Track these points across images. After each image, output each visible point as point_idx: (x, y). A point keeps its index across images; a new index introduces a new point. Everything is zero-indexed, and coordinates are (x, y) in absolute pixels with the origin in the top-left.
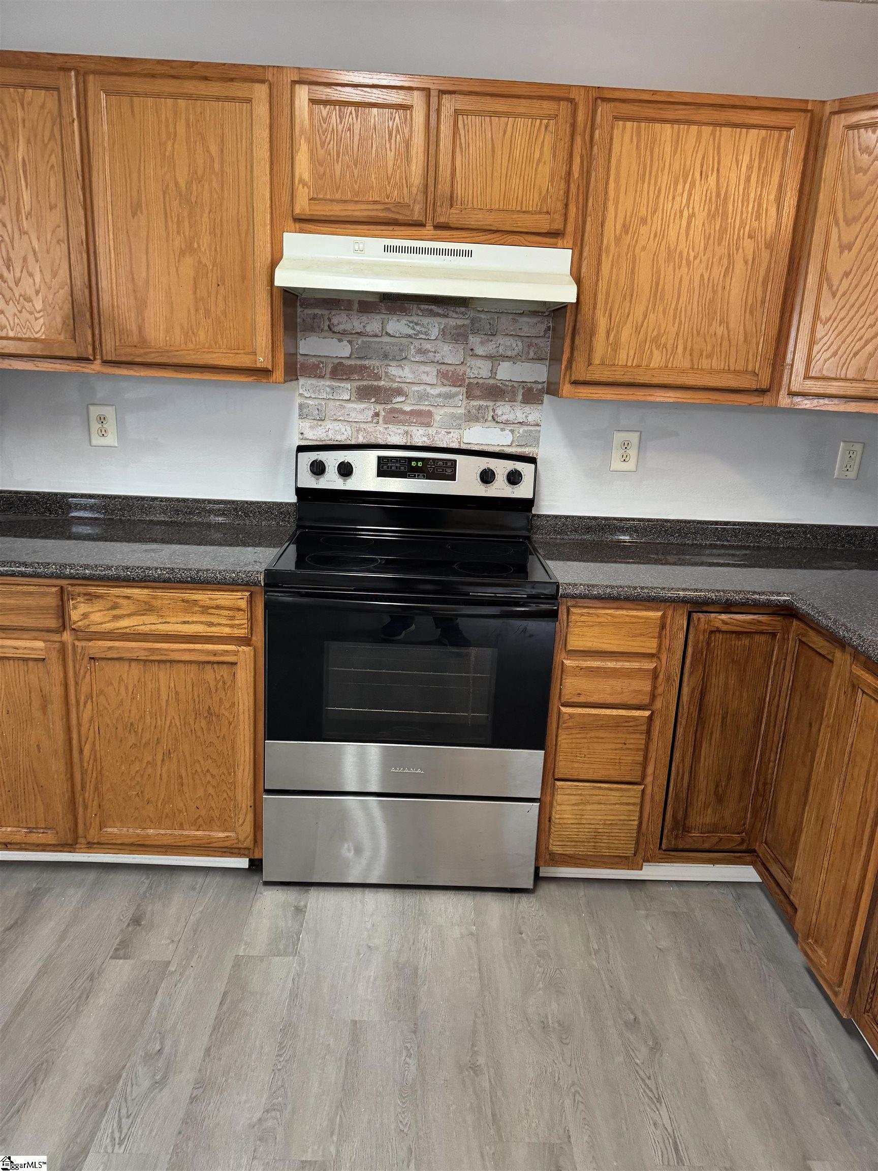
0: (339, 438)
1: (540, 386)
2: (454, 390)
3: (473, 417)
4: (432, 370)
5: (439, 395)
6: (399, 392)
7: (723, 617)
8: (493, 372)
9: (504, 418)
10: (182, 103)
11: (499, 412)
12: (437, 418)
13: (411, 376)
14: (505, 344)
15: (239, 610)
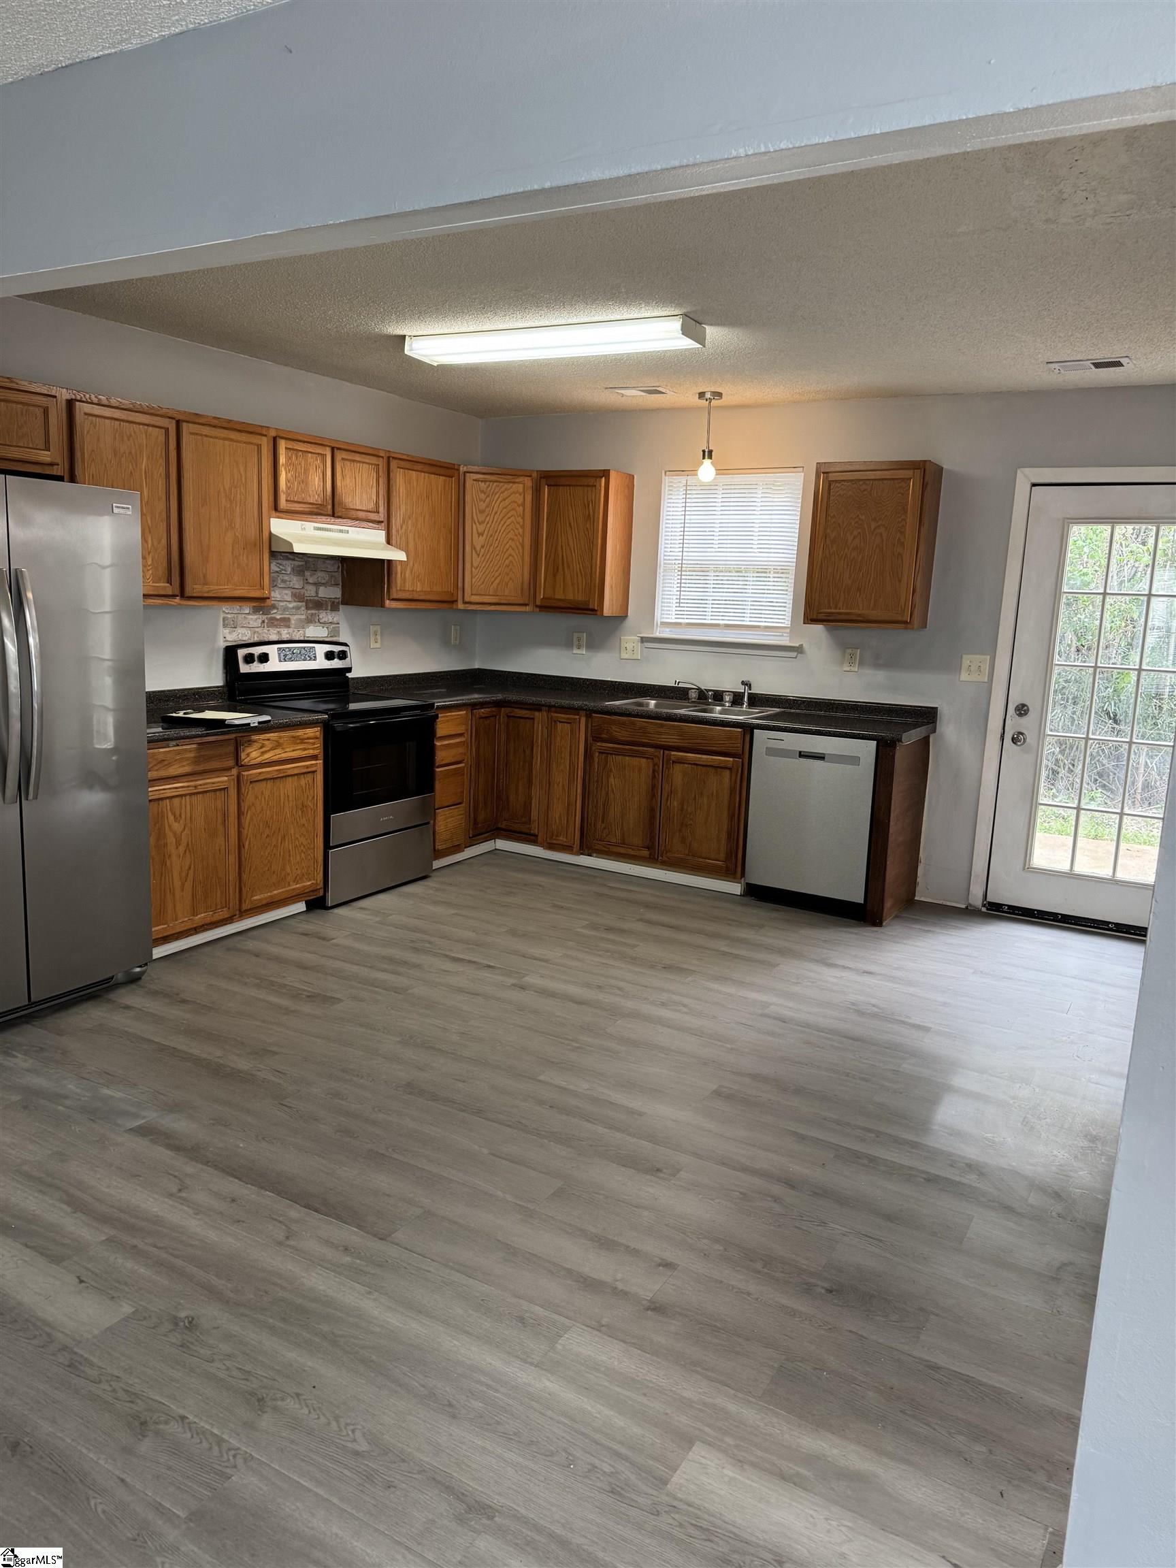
0: (245, 638)
1: (337, 601)
2: (300, 604)
3: (310, 621)
4: (288, 592)
5: (293, 608)
6: (274, 607)
7: (482, 710)
8: (317, 593)
9: (324, 620)
10: (227, 443)
11: (321, 617)
12: (293, 622)
13: (279, 597)
14: (321, 576)
15: (317, 738)
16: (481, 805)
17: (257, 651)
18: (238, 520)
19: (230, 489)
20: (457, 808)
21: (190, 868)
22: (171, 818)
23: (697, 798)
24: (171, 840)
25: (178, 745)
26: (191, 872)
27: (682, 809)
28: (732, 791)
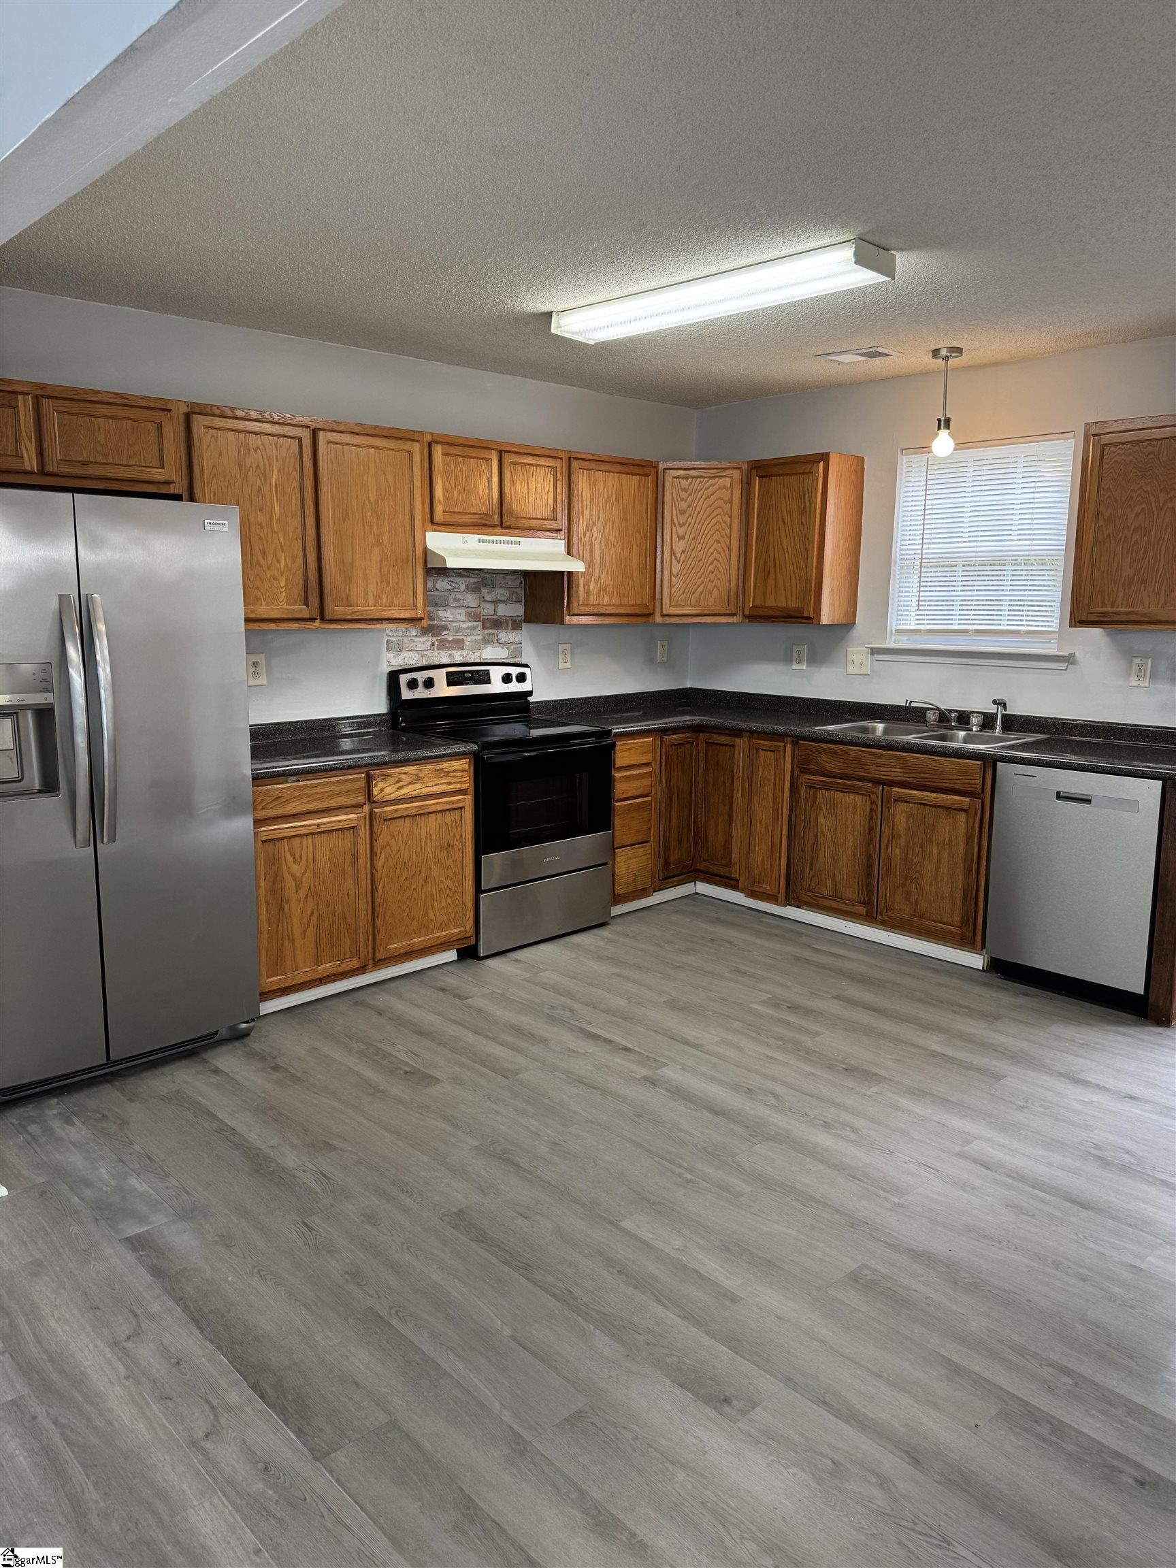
0: (411, 662)
1: (520, 619)
2: (475, 624)
3: (487, 641)
4: (463, 612)
5: (468, 628)
6: (445, 628)
7: (675, 736)
8: (495, 611)
9: (503, 640)
10: (372, 451)
11: (500, 637)
12: (467, 643)
13: (451, 616)
14: (500, 593)
15: (465, 771)
16: (674, 843)
17: (421, 676)
18: (386, 536)
19: (377, 501)
20: (642, 847)
21: (312, 914)
22: (290, 859)
23: (925, 845)
24: (289, 882)
25: (299, 781)
26: (314, 918)
27: (906, 859)
28: (969, 839)
